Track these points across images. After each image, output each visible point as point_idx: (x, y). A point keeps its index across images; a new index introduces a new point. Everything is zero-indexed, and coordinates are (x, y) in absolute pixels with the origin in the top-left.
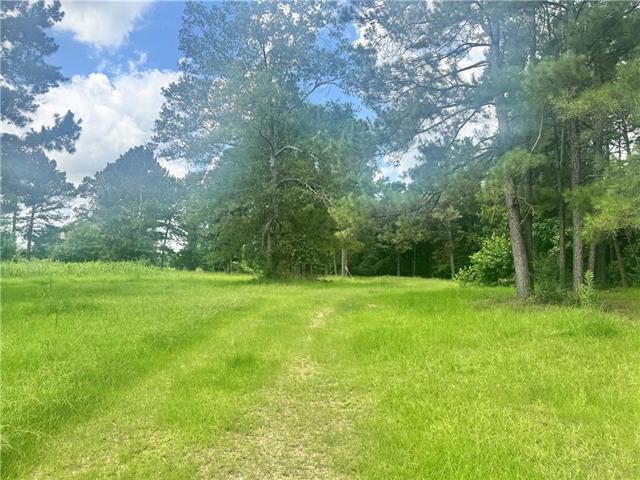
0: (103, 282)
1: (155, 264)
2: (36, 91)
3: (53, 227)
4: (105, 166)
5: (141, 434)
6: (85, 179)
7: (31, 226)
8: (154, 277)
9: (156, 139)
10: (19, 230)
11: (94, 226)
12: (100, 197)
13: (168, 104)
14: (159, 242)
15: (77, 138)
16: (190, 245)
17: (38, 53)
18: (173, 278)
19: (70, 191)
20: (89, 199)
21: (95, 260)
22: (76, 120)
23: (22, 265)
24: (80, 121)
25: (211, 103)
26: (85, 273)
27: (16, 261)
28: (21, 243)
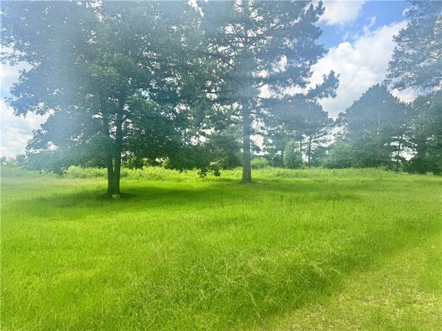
0: (357, 181)
1: (391, 169)
2: (311, 63)
3: (322, 147)
4: (353, 103)
5: (408, 290)
6: (340, 115)
7: (310, 147)
8: (393, 179)
9: (390, 76)
10: (304, 150)
11: (347, 145)
12: (350, 125)
13: (399, 47)
14: (394, 153)
15: (337, 87)
16: (419, 154)
17: (311, 40)
18: (409, 180)
19: (331, 124)
20: (343, 127)
21: (350, 167)
22: (336, 75)
23: (307, 171)
24: (339, 75)
25: (437, 35)
26: (344, 175)
27: (303, 169)
28: (305, 158)
